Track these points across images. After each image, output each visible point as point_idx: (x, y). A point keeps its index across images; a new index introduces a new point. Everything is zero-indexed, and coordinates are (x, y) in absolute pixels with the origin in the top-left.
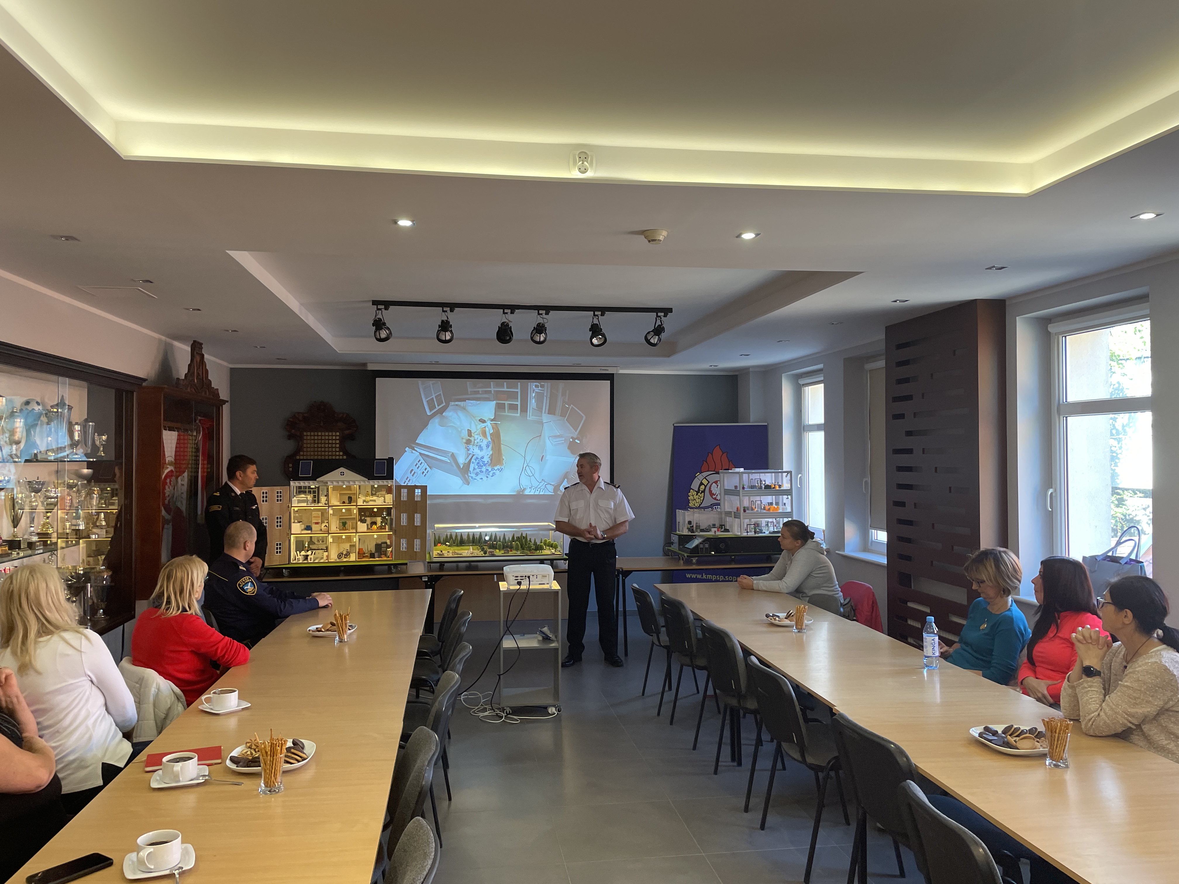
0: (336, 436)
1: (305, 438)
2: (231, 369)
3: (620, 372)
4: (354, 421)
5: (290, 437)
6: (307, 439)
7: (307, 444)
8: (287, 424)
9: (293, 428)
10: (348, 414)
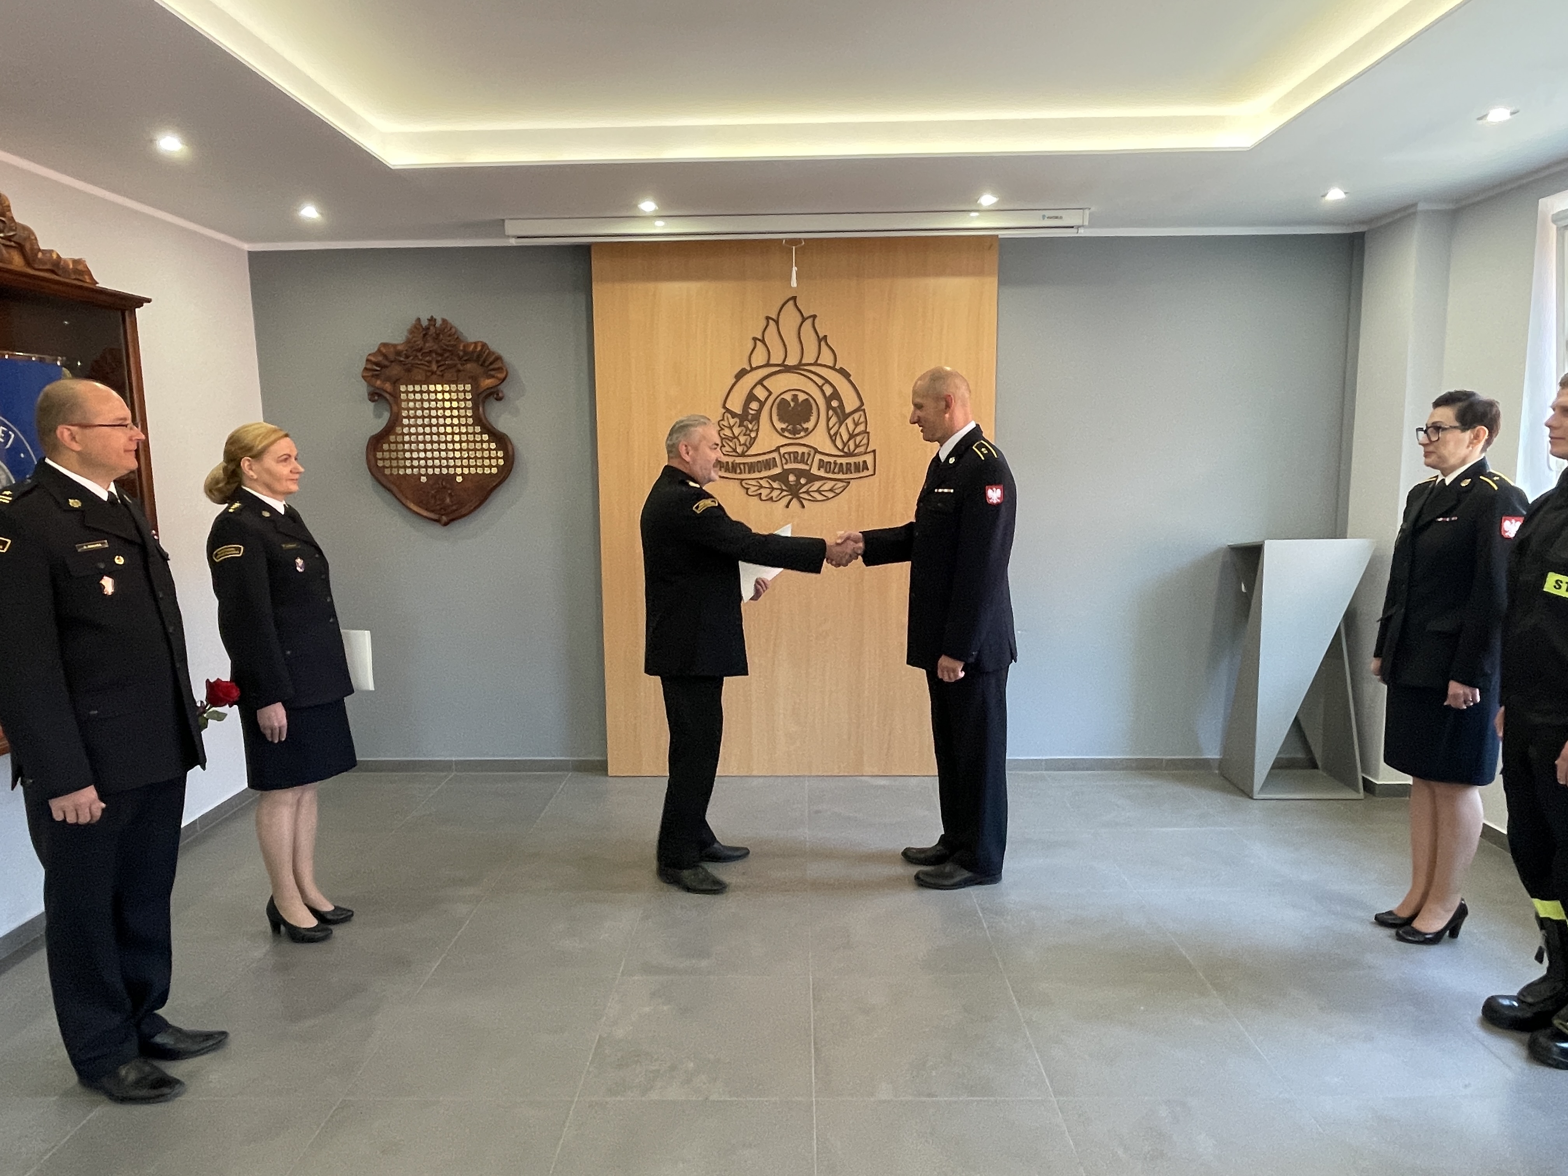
0: (465, 391)
1: (403, 396)
2: (250, 253)
3: (1082, 233)
4: (498, 358)
5: (375, 396)
6: (408, 401)
7: (408, 409)
8: (366, 369)
9: (377, 377)
10: (484, 345)
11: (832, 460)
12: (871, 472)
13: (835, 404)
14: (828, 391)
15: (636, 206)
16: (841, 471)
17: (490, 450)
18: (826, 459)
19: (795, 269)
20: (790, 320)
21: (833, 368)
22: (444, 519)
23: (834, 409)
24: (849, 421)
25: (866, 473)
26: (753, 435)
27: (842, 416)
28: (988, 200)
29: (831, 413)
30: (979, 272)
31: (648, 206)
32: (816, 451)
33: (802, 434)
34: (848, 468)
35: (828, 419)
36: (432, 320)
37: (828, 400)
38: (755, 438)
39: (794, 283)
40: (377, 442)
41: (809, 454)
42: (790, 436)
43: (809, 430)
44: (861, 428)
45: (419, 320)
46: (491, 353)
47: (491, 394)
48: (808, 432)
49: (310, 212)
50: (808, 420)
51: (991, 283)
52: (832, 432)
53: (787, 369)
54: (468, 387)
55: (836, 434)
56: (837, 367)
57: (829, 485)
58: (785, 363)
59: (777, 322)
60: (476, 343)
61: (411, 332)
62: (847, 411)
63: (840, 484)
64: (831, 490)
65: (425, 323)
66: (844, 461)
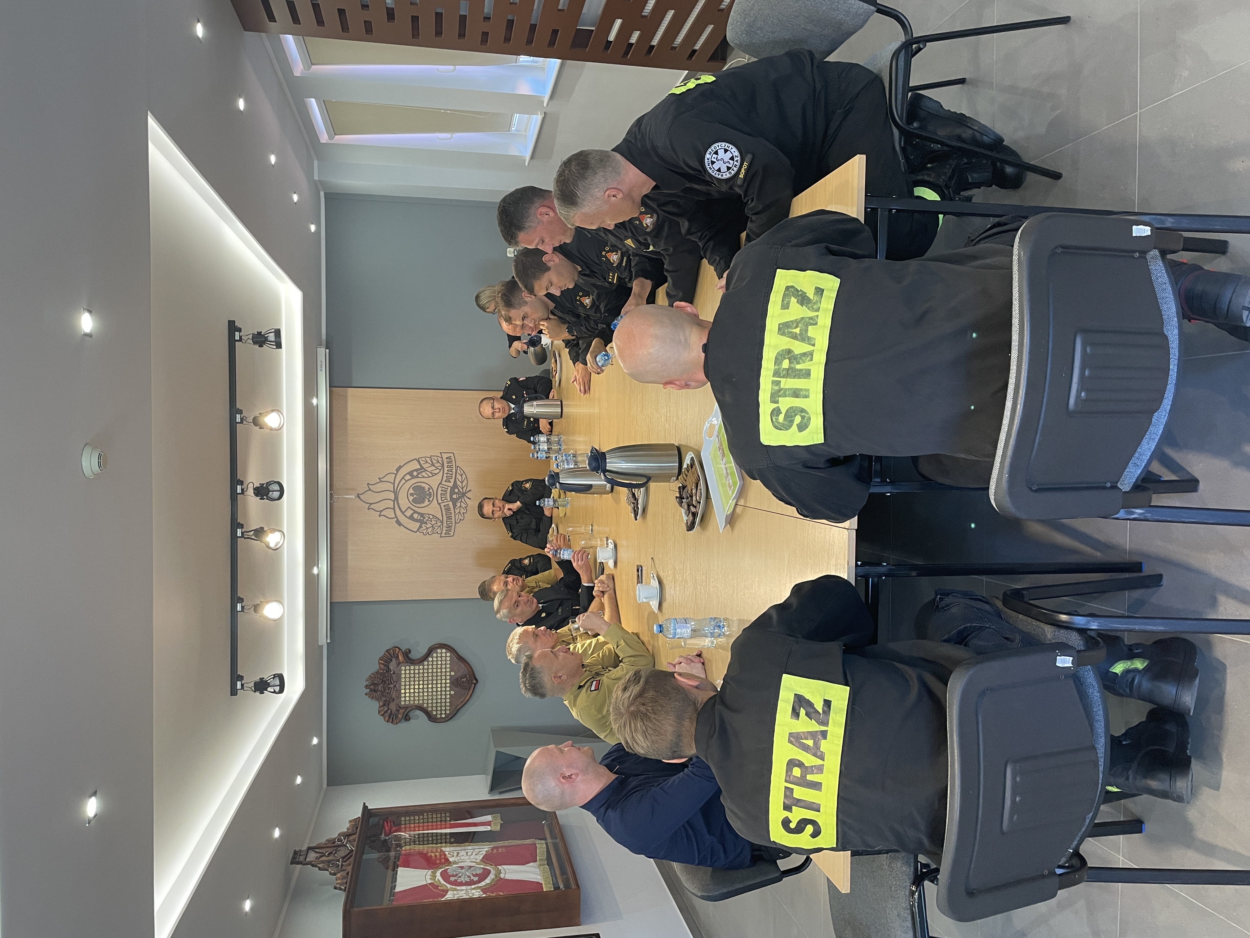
4: (387, 651)
5: (407, 718)
6: (409, 701)
7: (414, 700)
8: (392, 723)
9: (397, 717)
10: (380, 659)
11: (445, 475)
12: (452, 455)
14: (408, 477)
15: (317, 575)
16: (451, 470)
17: (437, 657)
18: (445, 478)
19: (345, 496)
20: (369, 497)
21: (396, 475)
22: (474, 681)
23: (418, 474)
24: (425, 466)
25: (453, 458)
26: (431, 517)
27: (422, 470)
29: (420, 476)
31: (318, 570)
32: (440, 483)
33: (431, 491)
34: (450, 466)
35: (424, 477)
36: (367, 686)
37: (413, 477)
38: (433, 516)
39: (352, 496)
40: (431, 718)
41: (442, 487)
42: (432, 496)
43: (429, 487)
44: (428, 460)
45: (366, 694)
46: (385, 654)
47: (407, 655)
48: (431, 487)
50: (424, 488)
51: (350, 393)
52: (430, 475)
53: (396, 498)
54: (403, 668)
55: (431, 473)
56: (396, 472)
57: (458, 476)
58: (393, 499)
59: (371, 504)
60: (379, 663)
61: (373, 698)
63: (458, 471)
64: (461, 476)
65: (368, 691)
66: (446, 469)
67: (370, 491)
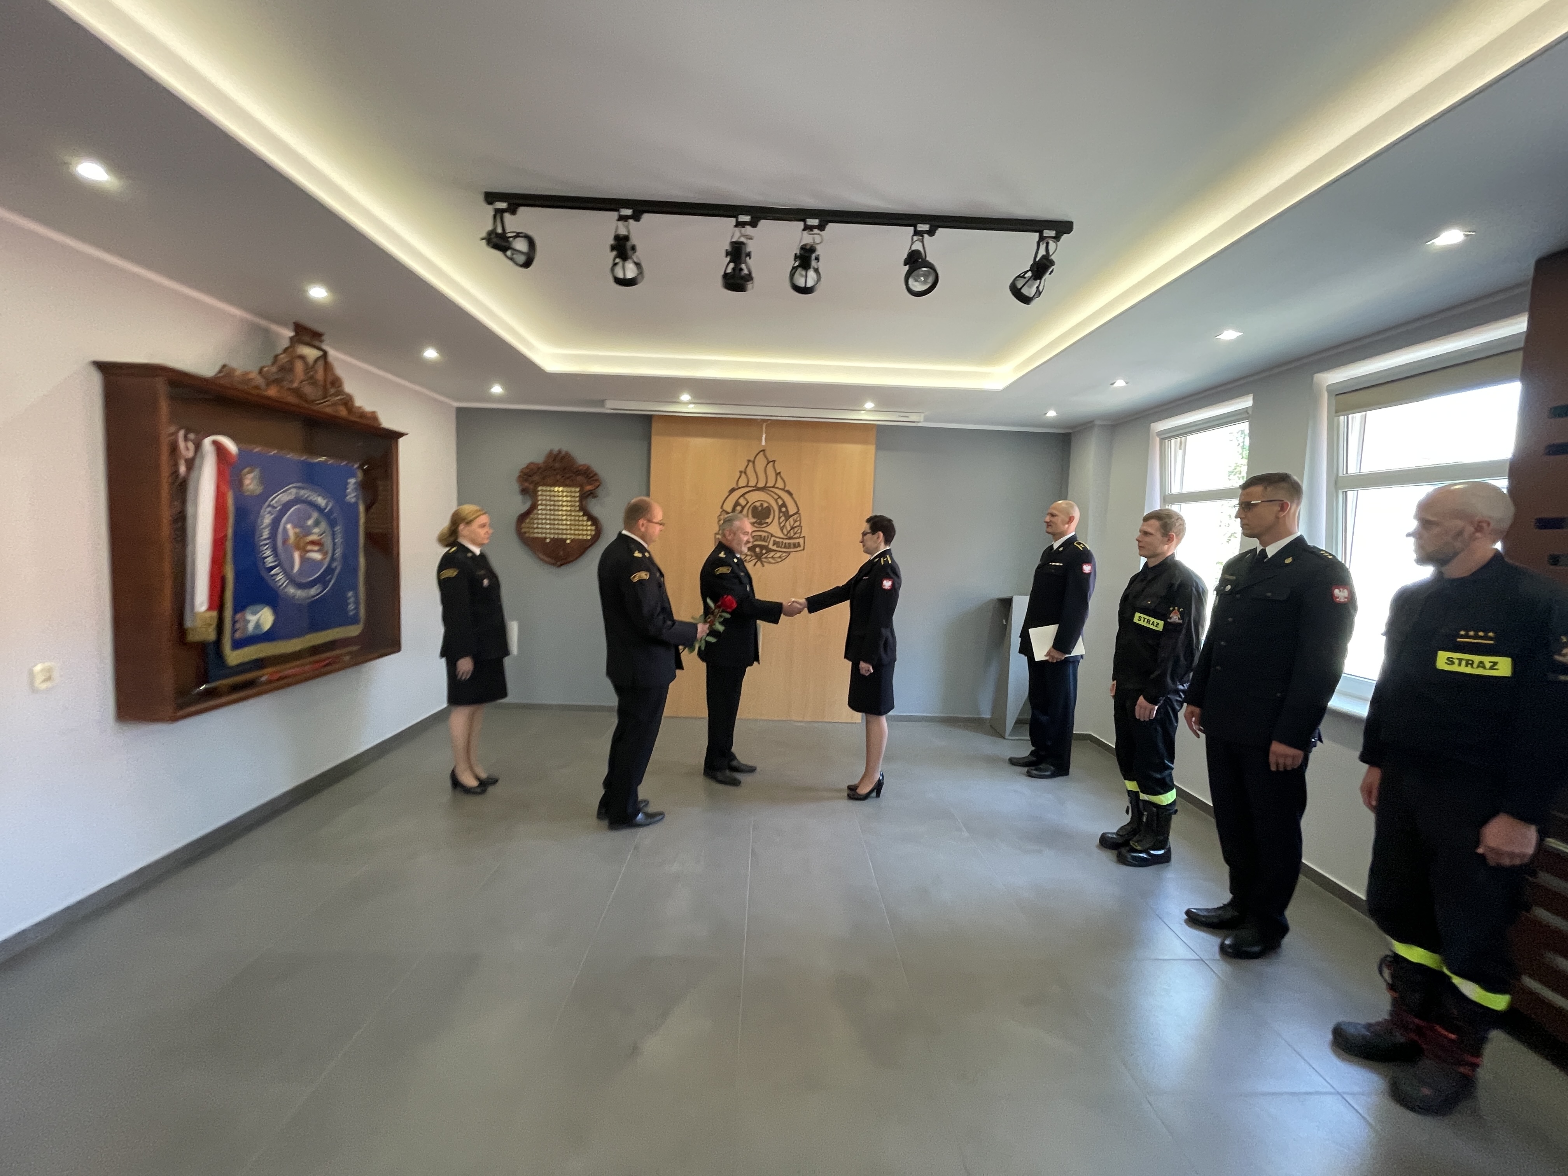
0: (575, 492)
1: (540, 493)
2: (455, 408)
3: (920, 425)
4: (596, 474)
5: (524, 491)
6: (542, 495)
7: (542, 500)
8: (519, 476)
9: (526, 480)
10: (588, 466)
11: (781, 540)
12: (801, 548)
13: (784, 509)
14: (780, 502)
15: (678, 397)
16: (785, 547)
17: (587, 525)
18: (778, 540)
19: (764, 436)
20: (761, 462)
21: (783, 490)
22: (559, 563)
23: (783, 512)
24: (791, 519)
25: (798, 549)
27: (787, 516)
28: (869, 405)
29: (781, 514)
30: (865, 442)
31: (685, 397)
32: (772, 535)
33: (765, 525)
34: (788, 546)
36: (560, 451)
37: (780, 507)
39: (763, 443)
40: (523, 517)
41: (768, 537)
42: (758, 526)
43: (769, 523)
44: (797, 524)
46: (592, 471)
47: (591, 493)
48: (768, 525)
49: (497, 389)
50: (768, 518)
51: (872, 448)
52: (782, 525)
53: (759, 489)
55: (784, 525)
56: (786, 489)
57: (778, 555)
58: (758, 486)
59: (754, 462)
60: (583, 465)
61: (547, 457)
62: (791, 513)
63: (784, 555)
64: (780, 557)
65: (555, 453)
66: (787, 541)
67: (766, 463)
